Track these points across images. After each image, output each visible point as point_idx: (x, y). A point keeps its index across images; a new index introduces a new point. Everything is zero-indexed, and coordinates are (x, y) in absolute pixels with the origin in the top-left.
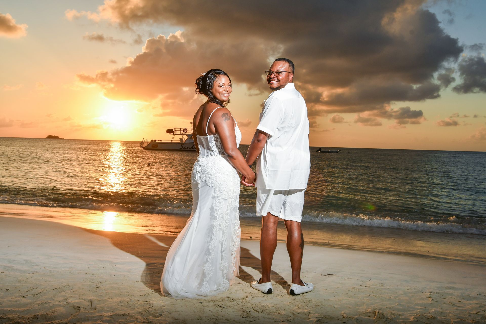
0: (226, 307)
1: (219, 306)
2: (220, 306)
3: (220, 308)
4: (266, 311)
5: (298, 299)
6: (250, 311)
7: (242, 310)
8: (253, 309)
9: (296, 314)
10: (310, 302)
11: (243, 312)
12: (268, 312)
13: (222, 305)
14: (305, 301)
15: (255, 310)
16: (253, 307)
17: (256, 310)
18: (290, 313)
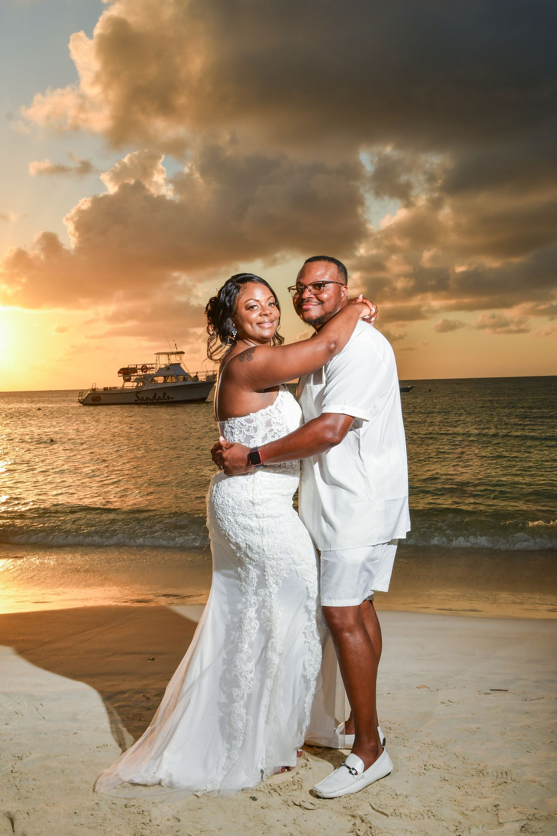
0: (311, 807)
1: (295, 804)
2: (297, 805)
3: (300, 810)
4: (402, 810)
5: (455, 768)
6: (366, 814)
7: (348, 813)
8: (373, 808)
9: (468, 813)
10: (485, 772)
11: (353, 818)
12: (407, 812)
13: (302, 803)
14: (474, 773)
15: (377, 811)
16: (373, 804)
17: (380, 810)
18: (456, 812)
